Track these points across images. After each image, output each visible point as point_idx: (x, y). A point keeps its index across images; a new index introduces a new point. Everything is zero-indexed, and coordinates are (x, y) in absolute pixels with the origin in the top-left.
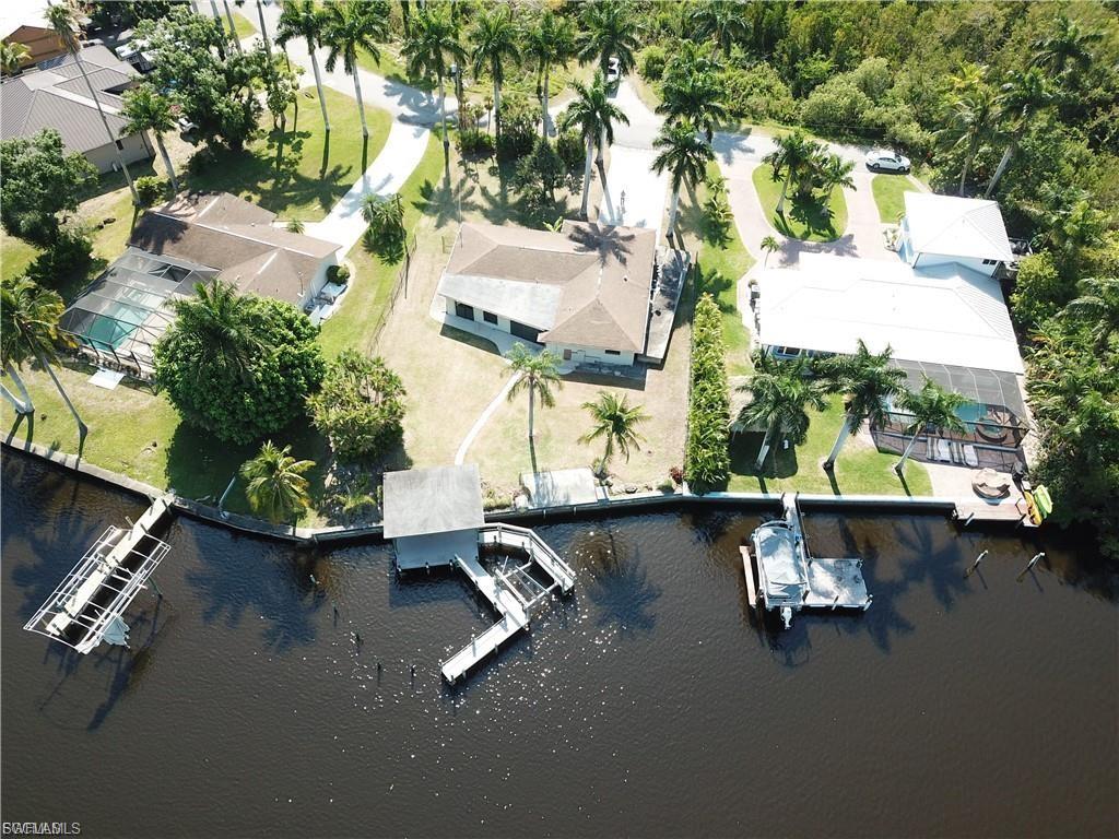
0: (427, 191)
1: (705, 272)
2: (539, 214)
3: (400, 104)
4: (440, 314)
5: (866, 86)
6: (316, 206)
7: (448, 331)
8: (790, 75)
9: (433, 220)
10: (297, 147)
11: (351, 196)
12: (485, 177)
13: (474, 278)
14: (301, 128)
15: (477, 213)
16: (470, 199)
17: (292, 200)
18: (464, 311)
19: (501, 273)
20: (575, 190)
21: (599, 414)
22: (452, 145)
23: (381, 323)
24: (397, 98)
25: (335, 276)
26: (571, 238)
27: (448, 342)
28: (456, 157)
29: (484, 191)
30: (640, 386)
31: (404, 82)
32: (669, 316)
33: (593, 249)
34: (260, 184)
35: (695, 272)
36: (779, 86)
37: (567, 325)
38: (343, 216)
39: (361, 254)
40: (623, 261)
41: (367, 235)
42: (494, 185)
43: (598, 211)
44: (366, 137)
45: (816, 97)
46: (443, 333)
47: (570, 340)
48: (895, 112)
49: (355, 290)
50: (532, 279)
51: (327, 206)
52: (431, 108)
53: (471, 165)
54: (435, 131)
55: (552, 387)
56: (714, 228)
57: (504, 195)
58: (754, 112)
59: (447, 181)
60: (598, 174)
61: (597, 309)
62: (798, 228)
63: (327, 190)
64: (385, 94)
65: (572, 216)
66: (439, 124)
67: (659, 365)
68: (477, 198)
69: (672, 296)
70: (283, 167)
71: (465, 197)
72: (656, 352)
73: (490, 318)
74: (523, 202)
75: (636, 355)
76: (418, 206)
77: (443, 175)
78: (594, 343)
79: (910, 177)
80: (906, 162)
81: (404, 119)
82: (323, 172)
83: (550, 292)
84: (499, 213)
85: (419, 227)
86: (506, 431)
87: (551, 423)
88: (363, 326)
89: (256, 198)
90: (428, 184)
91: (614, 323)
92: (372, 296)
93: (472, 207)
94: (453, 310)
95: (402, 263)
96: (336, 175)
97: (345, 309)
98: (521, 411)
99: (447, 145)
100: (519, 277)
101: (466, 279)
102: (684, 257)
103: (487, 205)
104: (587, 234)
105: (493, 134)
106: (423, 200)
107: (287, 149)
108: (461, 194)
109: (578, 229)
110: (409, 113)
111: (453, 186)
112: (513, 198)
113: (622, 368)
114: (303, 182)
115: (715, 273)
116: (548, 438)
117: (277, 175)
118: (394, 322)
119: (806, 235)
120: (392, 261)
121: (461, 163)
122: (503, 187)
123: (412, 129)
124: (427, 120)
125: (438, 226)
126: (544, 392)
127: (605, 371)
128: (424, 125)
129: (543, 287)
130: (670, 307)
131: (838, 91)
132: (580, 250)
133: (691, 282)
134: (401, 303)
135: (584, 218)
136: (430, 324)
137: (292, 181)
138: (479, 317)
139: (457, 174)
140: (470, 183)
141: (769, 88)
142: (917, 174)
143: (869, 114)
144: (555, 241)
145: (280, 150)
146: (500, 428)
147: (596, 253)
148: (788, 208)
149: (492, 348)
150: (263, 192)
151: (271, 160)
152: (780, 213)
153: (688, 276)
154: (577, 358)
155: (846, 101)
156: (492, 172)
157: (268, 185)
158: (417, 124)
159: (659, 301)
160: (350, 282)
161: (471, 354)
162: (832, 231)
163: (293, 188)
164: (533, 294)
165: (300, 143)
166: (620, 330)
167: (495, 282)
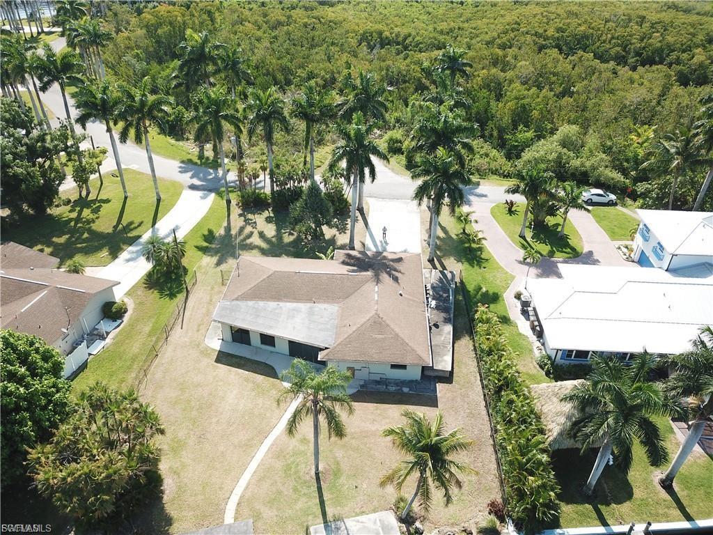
0: (210, 237)
1: (471, 287)
2: (314, 247)
3: (192, 177)
4: (215, 343)
5: (565, 144)
6: (105, 253)
7: (224, 358)
8: (501, 144)
9: (215, 259)
10: (96, 210)
11: (140, 244)
12: (263, 225)
13: (251, 303)
14: (103, 196)
15: (255, 252)
16: (248, 241)
17: (81, 251)
18: (240, 336)
19: (277, 297)
20: (342, 230)
22: (234, 202)
23: (154, 353)
24: (189, 174)
25: (111, 312)
26: (344, 263)
27: (223, 368)
28: (236, 211)
29: (262, 235)
30: (433, 402)
31: (196, 164)
32: (449, 328)
33: (366, 270)
34: (55, 239)
35: (462, 288)
36: (494, 153)
37: (348, 341)
38: (128, 260)
39: (141, 292)
40: (396, 279)
41: (150, 275)
42: (270, 231)
43: (364, 245)
44: (159, 200)
45: (527, 155)
46: (218, 360)
47: (352, 355)
48: (593, 159)
49: (132, 325)
50: (309, 300)
51: (114, 254)
52: (217, 179)
53: (250, 216)
54: (220, 194)
55: (338, 408)
56: (469, 250)
57: (279, 236)
58: (478, 170)
59: (228, 229)
60: (360, 218)
61: (378, 323)
62: (544, 249)
63: (115, 242)
64: (180, 172)
65: (343, 247)
66: (223, 189)
67: (448, 378)
68: (256, 240)
69: (446, 310)
70: (79, 225)
71: (245, 239)
72: (444, 364)
73: (268, 340)
74: (298, 240)
75: (424, 368)
76: (200, 248)
77: (225, 224)
78: (378, 358)
79: (619, 207)
80: (613, 197)
81: (193, 187)
82: (115, 227)
83: (326, 311)
84: (275, 249)
85: (200, 266)
86: (287, 469)
87: (339, 454)
88: (134, 359)
89: (48, 250)
90: (210, 232)
91: (397, 335)
92: (147, 329)
93: (251, 247)
94: (229, 337)
95: (181, 297)
96: (128, 228)
97: (117, 343)
98: (304, 441)
99: (229, 202)
100: (296, 298)
101: (242, 304)
102: (449, 276)
103: (264, 245)
104: (358, 259)
105: (268, 191)
106: (205, 244)
107: (86, 213)
108: (242, 237)
109: (349, 256)
110: (196, 182)
111: (233, 232)
112: (288, 239)
113: (410, 383)
114: (95, 235)
115: (481, 288)
116: (337, 473)
117: (72, 232)
118: (167, 353)
119: (551, 254)
120: (172, 296)
121: (240, 215)
122: (278, 230)
123: (200, 193)
124: (213, 187)
125: (218, 264)
126: (331, 417)
127: (392, 389)
128: (210, 191)
129: (321, 307)
130: (447, 321)
131: (547, 149)
132: (353, 271)
133: (461, 298)
134: (177, 335)
135: (353, 248)
136: (205, 352)
137: (86, 235)
138: (256, 340)
139: (237, 222)
140: (248, 229)
141: (487, 155)
142: (624, 205)
143: (576, 163)
144: (328, 267)
145: (80, 212)
146: (279, 465)
147: (369, 273)
148: (529, 235)
149: (270, 371)
150: (56, 246)
151: (71, 220)
152: (523, 237)
153: (456, 291)
154: (363, 375)
155: (554, 155)
156: (269, 220)
157: (62, 240)
158: (204, 190)
159: (439, 317)
160: (126, 317)
161: (247, 380)
162: (573, 249)
163: (85, 241)
164: (311, 313)
165: (100, 207)
166: (404, 343)
167: (272, 305)
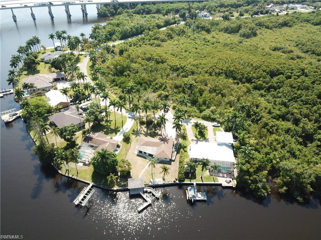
0: (134, 131)
1: (182, 145)
2: (153, 135)
3: (129, 114)
4: (136, 153)
5: (212, 112)
6: (114, 134)
7: (138, 155)
8: (199, 109)
9: (135, 136)
10: (110, 123)
11: (120, 132)
12: (144, 128)
13: (142, 146)
14: (111, 120)
15: (143, 135)
16: (141, 132)
17: (110, 133)
18: (141, 152)
19: (147, 145)
20: (160, 130)
21: (163, 168)
22: (138, 122)
23: (126, 154)
24: (128, 113)
25: (118, 146)
26: (159, 139)
27: (138, 157)
28: (139, 124)
29: (144, 131)
30: (171, 164)
31: (129, 110)
32: (176, 153)
33: (162, 141)
34: (104, 130)
35: (180, 145)
36: (197, 111)
37: (158, 154)
38: (119, 135)
39: (122, 142)
40: (168, 143)
41: (123, 139)
42: (145, 130)
43: (164, 134)
44: (123, 121)
45: (203, 113)
47: (158, 157)
48: (216, 116)
49: (122, 149)
50: (152, 146)
51: (116, 134)
52: (134, 115)
53: (141, 126)
54: (135, 120)
55: (155, 164)
56: (184, 137)
57: (147, 131)
58: (192, 116)
59: (137, 129)
60: (164, 127)
61: (163, 151)
62: (199, 137)
63: (116, 131)
64: (126, 113)
65: (159, 135)
66: (135, 118)
67: (174, 161)
68: (143, 132)
69: (176, 149)
70: (108, 127)
71: (140, 132)
72: (173, 159)
73: (145, 153)
74: (150, 133)
75: (170, 159)
76: (132, 133)
77: (137, 128)
78: (163, 157)
79: (220, 128)
80: (219, 125)
81: (129, 117)
82: (115, 127)
83: (155, 148)
84: (146, 135)
85: (133, 137)
86: (148, 172)
87: (155, 171)
88: (123, 155)
89: (103, 132)
90: (134, 130)
91: (166, 154)
92: (125, 150)
93: (142, 134)
94: (139, 152)
95: (130, 144)
96: (117, 128)
97: (120, 152)
98: (150, 169)
99: (137, 122)
100: (150, 146)
101: (141, 146)
102: (178, 142)
103: (144, 133)
104: (161, 139)
105: (145, 120)
106: (133, 133)
107: (108, 123)
108: (140, 131)
109: (160, 138)
110: (130, 116)
111: (138, 130)
112: (149, 132)
113: (168, 161)
114: (111, 129)
115: (184, 145)
116: (155, 173)
117: (107, 128)
118: (129, 154)
120: (128, 143)
121: (139, 126)
122: (147, 130)
123: (131, 119)
124: (133, 118)
125: (136, 137)
126: (154, 165)
127: (165, 162)
128: (133, 119)
129: (154, 148)
130: (176, 151)
131: (207, 112)
132: (160, 141)
133: (180, 147)
134: (130, 151)
135: (161, 135)
136: (135, 154)
137: (110, 129)
138: (143, 153)
139: (139, 128)
140: (141, 129)
141: (195, 111)
142: (221, 127)
143: (212, 117)
144: (156, 140)
145: (107, 123)
146: (147, 172)
147: (163, 142)
148: (197, 133)
149: (145, 158)
150: (105, 131)
151: (106, 125)
152: (196, 134)
153: (179, 146)
154: (160, 160)
155: (208, 114)
156: (145, 127)
157: (105, 130)
158: (131, 118)
159: (174, 150)
160: (121, 147)
161: (142, 159)
162: (205, 138)
163: (110, 131)
164: (152, 149)
165: (111, 122)
166: (167, 155)
167: (146, 147)
